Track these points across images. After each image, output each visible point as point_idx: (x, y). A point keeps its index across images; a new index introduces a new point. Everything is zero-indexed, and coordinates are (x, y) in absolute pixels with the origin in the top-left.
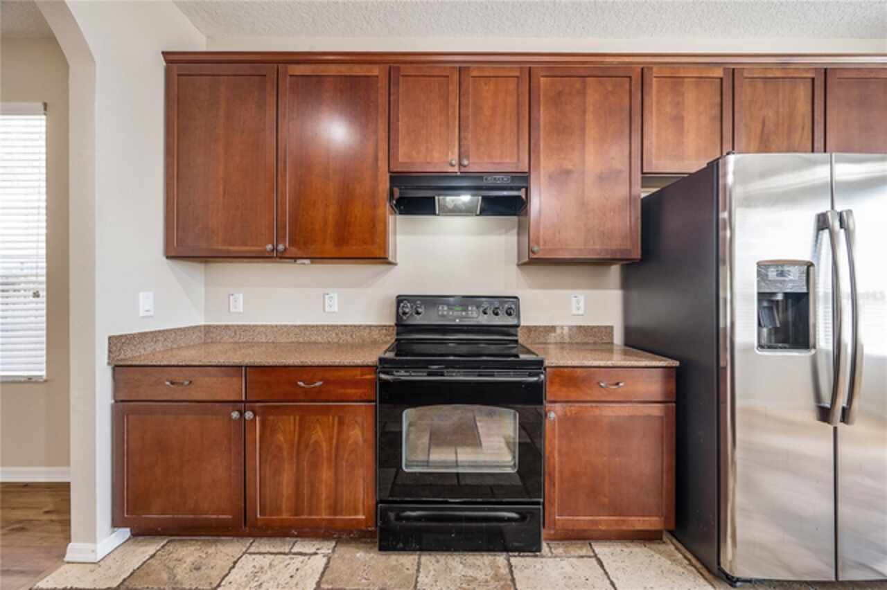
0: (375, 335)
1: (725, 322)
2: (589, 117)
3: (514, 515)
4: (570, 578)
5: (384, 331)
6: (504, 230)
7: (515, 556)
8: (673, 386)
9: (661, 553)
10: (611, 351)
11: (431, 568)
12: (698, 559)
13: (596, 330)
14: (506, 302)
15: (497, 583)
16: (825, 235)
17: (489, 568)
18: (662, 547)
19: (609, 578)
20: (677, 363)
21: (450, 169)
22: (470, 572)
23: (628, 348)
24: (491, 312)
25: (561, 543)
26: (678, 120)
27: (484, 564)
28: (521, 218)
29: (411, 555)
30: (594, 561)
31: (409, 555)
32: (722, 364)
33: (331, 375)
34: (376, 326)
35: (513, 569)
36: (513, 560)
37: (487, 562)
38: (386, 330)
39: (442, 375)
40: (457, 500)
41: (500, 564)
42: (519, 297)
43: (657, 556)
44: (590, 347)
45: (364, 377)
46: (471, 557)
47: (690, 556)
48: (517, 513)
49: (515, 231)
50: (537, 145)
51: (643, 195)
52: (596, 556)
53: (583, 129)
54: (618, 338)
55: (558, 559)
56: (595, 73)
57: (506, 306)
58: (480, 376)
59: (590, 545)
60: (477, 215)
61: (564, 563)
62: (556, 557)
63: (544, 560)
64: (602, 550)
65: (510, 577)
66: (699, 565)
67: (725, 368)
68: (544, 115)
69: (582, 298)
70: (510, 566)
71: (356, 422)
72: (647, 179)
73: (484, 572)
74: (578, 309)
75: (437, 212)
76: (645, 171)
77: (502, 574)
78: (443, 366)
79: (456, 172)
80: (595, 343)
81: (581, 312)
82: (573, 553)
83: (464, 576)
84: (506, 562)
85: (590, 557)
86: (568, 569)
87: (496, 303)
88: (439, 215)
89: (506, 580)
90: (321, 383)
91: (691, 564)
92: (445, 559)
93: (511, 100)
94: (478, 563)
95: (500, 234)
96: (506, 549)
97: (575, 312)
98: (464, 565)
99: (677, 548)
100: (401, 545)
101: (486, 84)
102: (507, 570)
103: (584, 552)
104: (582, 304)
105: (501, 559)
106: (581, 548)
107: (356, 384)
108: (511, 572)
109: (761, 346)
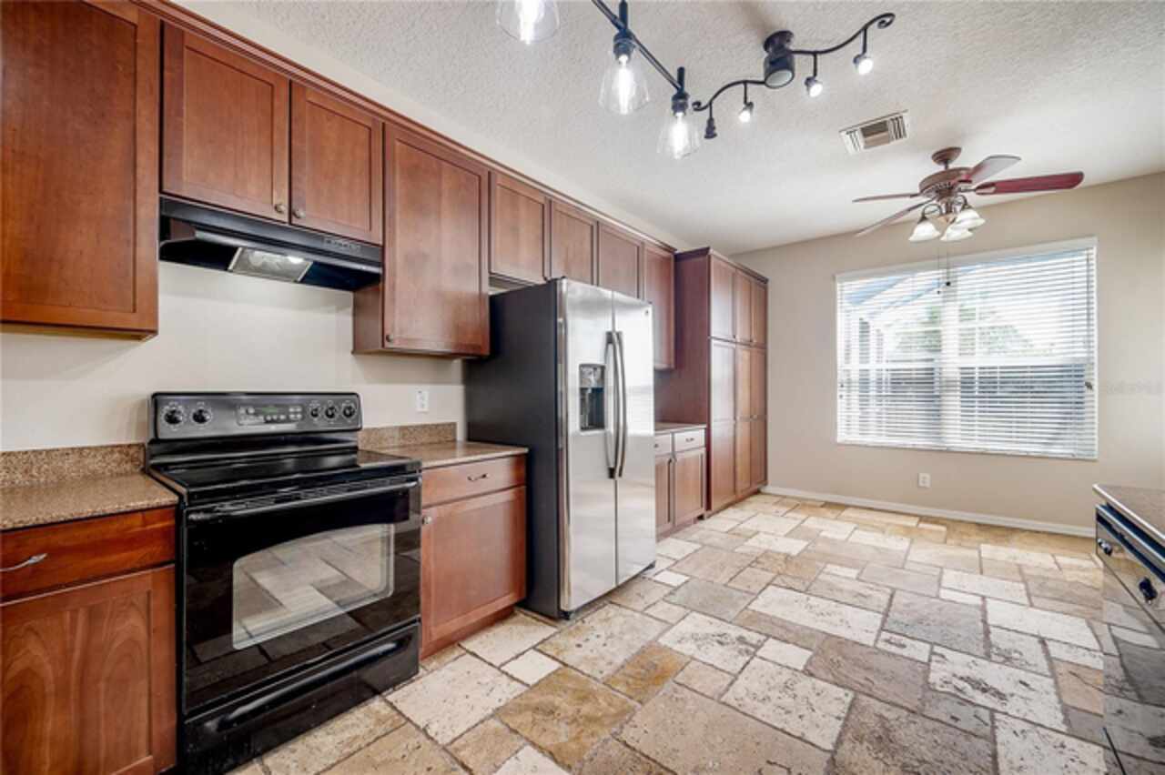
0: (93, 464)
1: (561, 414)
2: (445, 202)
3: (390, 646)
4: (454, 680)
5: (116, 455)
6: (334, 307)
7: (390, 694)
8: (523, 471)
9: (516, 623)
10: (454, 448)
11: (288, 762)
12: (542, 614)
13: (440, 428)
14: (344, 401)
15: (384, 726)
16: (611, 347)
17: (367, 719)
18: (515, 619)
19: (485, 661)
20: (526, 450)
21: (276, 216)
22: (347, 735)
23: (471, 443)
24: (324, 414)
25: (431, 658)
26: (515, 230)
27: (358, 719)
28: (360, 295)
29: (247, 767)
30: (468, 656)
31: (244, 769)
32: (560, 446)
33: (59, 539)
34: (96, 449)
35: (395, 704)
36: (390, 698)
37: (361, 716)
38: (120, 452)
39: (298, 499)
40: (320, 658)
41: (377, 708)
42: (360, 394)
43: (514, 627)
44: (436, 446)
45: (149, 527)
46: (339, 722)
47: (535, 615)
48: (393, 642)
49: (350, 310)
50: (392, 216)
51: (491, 293)
52: (468, 651)
53: (439, 213)
54: (460, 434)
55: (435, 672)
56: (450, 159)
57: (344, 405)
58: (349, 491)
59: (459, 645)
60: (296, 282)
61: (444, 671)
62: (433, 671)
63: (422, 680)
64: (470, 645)
65: (394, 713)
66: (543, 618)
67: (562, 449)
68: (398, 184)
69: (426, 394)
70: (391, 704)
71: (132, 604)
72: (495, 280)
73: (362, 726)
74: (423, 406)
75: (231, 268)
76: (493, 271)
77: (385, 716)
78: (297, 487)
79: (284, 223)
80: (440, 442)
81: (426, 409)
82: (447, 660)
83: (339, 743)
84: (383, 703)
85: (463, 655)
86: (450, 675)
87: (329, 401)
88: (231, 271)
89: (392, 717)
90: (42, 557)
91: (538, 620)
92: (303, 743)
93: (362, 154)
94: (349, 722)
95: (329, 312)
96: (376, 692)
97: (419, 409)
98: (334, 733)
99: (526, 614)
100: (231, 761)
101: (329, 120)
102: (389, 709)
103: (456, 653)
104: (426, 403)
105: (376, 704)
106: (452, 652)
107: (130, 542)
108: (394, 708)
109: (583, 429)
